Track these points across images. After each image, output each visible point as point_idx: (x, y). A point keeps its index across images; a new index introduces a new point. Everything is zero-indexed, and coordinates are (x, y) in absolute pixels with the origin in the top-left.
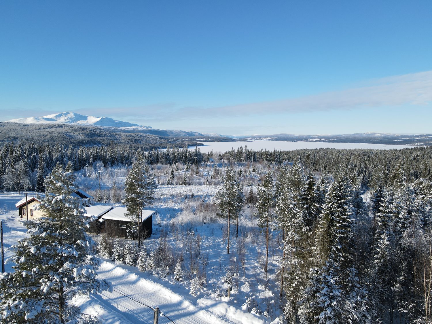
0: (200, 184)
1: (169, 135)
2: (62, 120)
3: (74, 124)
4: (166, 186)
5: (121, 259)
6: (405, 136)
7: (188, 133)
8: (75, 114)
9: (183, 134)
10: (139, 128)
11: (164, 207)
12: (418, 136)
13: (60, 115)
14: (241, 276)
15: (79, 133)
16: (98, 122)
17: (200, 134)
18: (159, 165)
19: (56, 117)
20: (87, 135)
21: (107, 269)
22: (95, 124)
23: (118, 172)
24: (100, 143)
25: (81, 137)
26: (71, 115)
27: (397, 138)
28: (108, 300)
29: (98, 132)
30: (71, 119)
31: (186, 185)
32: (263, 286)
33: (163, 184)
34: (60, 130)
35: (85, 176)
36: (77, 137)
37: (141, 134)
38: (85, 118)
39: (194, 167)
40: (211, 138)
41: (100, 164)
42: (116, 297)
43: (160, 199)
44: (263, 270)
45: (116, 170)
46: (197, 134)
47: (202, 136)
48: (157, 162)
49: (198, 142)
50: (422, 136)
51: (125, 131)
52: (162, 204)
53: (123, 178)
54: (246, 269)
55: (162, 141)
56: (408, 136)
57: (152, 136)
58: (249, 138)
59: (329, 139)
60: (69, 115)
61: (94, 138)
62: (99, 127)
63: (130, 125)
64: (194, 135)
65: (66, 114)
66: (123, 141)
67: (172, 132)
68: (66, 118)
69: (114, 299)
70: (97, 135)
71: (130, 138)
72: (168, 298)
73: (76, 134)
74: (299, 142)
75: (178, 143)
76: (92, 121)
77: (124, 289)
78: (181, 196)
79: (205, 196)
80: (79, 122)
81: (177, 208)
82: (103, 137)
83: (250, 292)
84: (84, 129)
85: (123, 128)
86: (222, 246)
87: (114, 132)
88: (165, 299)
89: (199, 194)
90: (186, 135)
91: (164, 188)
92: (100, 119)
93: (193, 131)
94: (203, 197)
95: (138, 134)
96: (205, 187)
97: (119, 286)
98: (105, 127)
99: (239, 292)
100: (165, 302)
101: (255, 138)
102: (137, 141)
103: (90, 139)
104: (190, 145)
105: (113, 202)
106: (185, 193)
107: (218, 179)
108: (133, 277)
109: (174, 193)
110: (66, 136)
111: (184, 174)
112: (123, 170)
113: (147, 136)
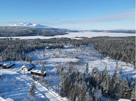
2: (25, 25)
3: (29, 26)
5: (40, 82)
7: (64, 29)
13: (24, 24)
15: (30, 30)
19: (23, 24)
24: (37, 33)
25: (31, 32)
26: (28, 24)
29: (36, 30)
31: (57, 58)
34: (25, 29)
35: (33, 54)
38: (32, 24)
40: (71, 31)
41: (37, 50)
43: (50, 63)
45: (41, 52)
47: (69, 30)
49: (67, 33)
52: (50, 65)
53: (42, 55)
55: (56, 32)
57: (52, 31)
60: (27, 24)
62: (36, 27)
63: (46, 27)
64: (66, 30)
65: (26, 23)
67: (59, 29)
74: (100, 32)
75: (61, 33)
76: (34, 25)
79: (61, 62)
83: (57, 88)
84: (32, 29)
85: (44, 28)
87: (41, 29)
89: (59, 61)
92: (36, 25)
95: (48, 30)
98: (38, 27)
101: (85, 31)
102: (48, 33)
103: (34, 32)
104: (64, 34)
105: (40, 64)
106: (56, 61)
107: (65, 56)
108: (42, 86)
109: (54, 61)
110: (27, 31)
111: (58, 53)
112: (43, 52)
113: (51, 31)
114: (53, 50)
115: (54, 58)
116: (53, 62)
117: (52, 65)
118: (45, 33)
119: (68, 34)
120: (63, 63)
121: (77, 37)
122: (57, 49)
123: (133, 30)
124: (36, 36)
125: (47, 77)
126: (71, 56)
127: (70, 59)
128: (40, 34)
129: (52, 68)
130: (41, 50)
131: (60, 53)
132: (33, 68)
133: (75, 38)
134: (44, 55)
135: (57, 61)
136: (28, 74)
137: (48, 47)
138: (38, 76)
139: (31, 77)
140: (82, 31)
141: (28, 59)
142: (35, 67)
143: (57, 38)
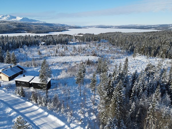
0: (68, 55)
1: (53, 26)
2: (5, 19)
3: (10, 20)
4: (54, 57)
5: (41, 104)
6: (148, 26)
7: (62, 25)
8: (10, 16)
9: (60, 25)
10: (40, 22)
11: (54, 68)
12: (153, 26)
13: (3, 16)
14: (85, 108)
15: (13, 25)
16: (21, 19)
17: (67, 25)
18: (51, 45)
19: (2, 17)
20: (17, 26)
21: (36, 109)
22: (20, 20)
23: (34, 50)
24: (24, 30)
25: (15, 27)
26: (9, 16)
27: (145, 27)
28: (38, 126)
29: (22, 25)
30: (9, 18)
31: (62, 56)
32: (93, 113)
33: (53, 56)
34: (4, 23)
35: (20, 52)
36: (13, 27)
37: (41, 26)
38: (15, 18)
39: (65, 46)
40: (71, 27)
41: (25, 46)
42: (41, 124)
43: (52, 64)
44: (93, 104)
45: (33, 49)
46: (65, 25)
47: (68, 26)
48: (50, 44)
49: (66, 29)
50: (155, 25)
51: (34, 24)
52: (53, 67)
53: (36, 53)
54: (87, 103)
55: (51, 28)
56: (150, 26)
57: (46, 26)
58: (87, 27)
59: (119, 27)
60: (8, 16)
61: (21, 27)
62: (22, 22)
63: (36, 21)
64: (64, 26)
65: (6, 16)
66: (34, 29)
67: (55, 24)
68: (6, 17)
69: (40, 125)
70: (22, 26)
71: (37, 27)
72: (60, 124)
73: (12, 25)
74: (107, 28)
75: (58, 29)
76: (19, 19)
77: (43, 120)
78: (61, 62)
79: (71, 62)
80: (12, 19)
81: (60, 69)
82: (24, 27)
83: (88, 116)
84: (15, 23)
85: (33, 22)
86: (78, 92)
87: (29, 24)
88: (59, 124)
89: (68, 61)
90: (61, 25)
91: (54, 58)
92: (22, 18)
93: (64, 24)
94: (70, 63)
95: (40, 25)
96: (70, 57)
97: (41, 118)
98: (25, 22)
99: (84, 117)
100: (59, 126)
101: (90, 27)
102: (40, 29)
103: (19, 28)
104: (63, 30)
105: (33, 66)
106: (62, 61)
107: (75, 53)
108: (46, 113)
109: (58, 61)
110: (8, 27)
111: (61, 50)
112: (36, 49)
113: (44, 26)
114: (53, 46)
115: (57, 56)
116: (57, 63)
117: (56, 68)
118: (36, 29)
119: (68, 30)
120: (75, 63)
121: (81, 34)
122: (59, 45)
123: (146, 25)
124: (23, 33)
125: (54, 89)
126: (84, 53)
127: (84, 57)
128: (29, 30)
129: (58, 72)
130: (33, 47)
131: (65, 50)
132: (21, 73)
133: (78, 34)
134: (40, 54)
135: (65, 61)
136: (10, 87)
137: (44, 43)
138: (32, 89)
139: (15, 94)
140: (85, 27)
141: (10, 59)
142: (25, 71)
143: (54, 35)
